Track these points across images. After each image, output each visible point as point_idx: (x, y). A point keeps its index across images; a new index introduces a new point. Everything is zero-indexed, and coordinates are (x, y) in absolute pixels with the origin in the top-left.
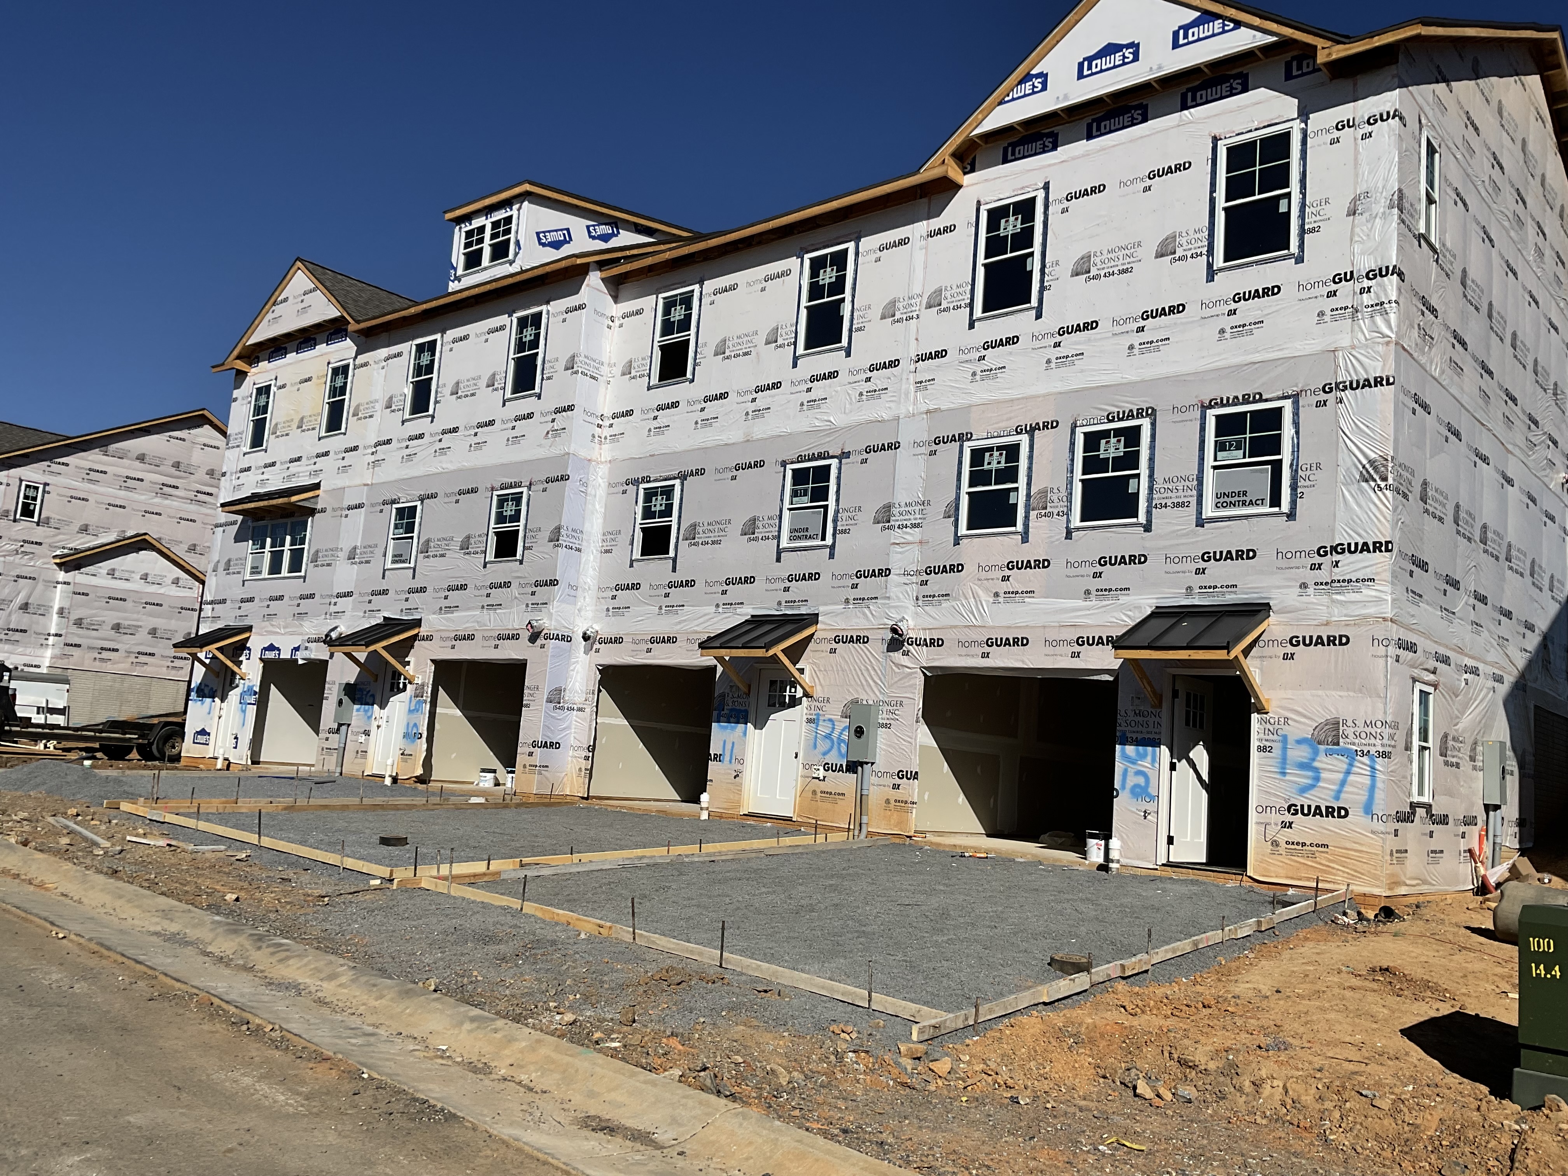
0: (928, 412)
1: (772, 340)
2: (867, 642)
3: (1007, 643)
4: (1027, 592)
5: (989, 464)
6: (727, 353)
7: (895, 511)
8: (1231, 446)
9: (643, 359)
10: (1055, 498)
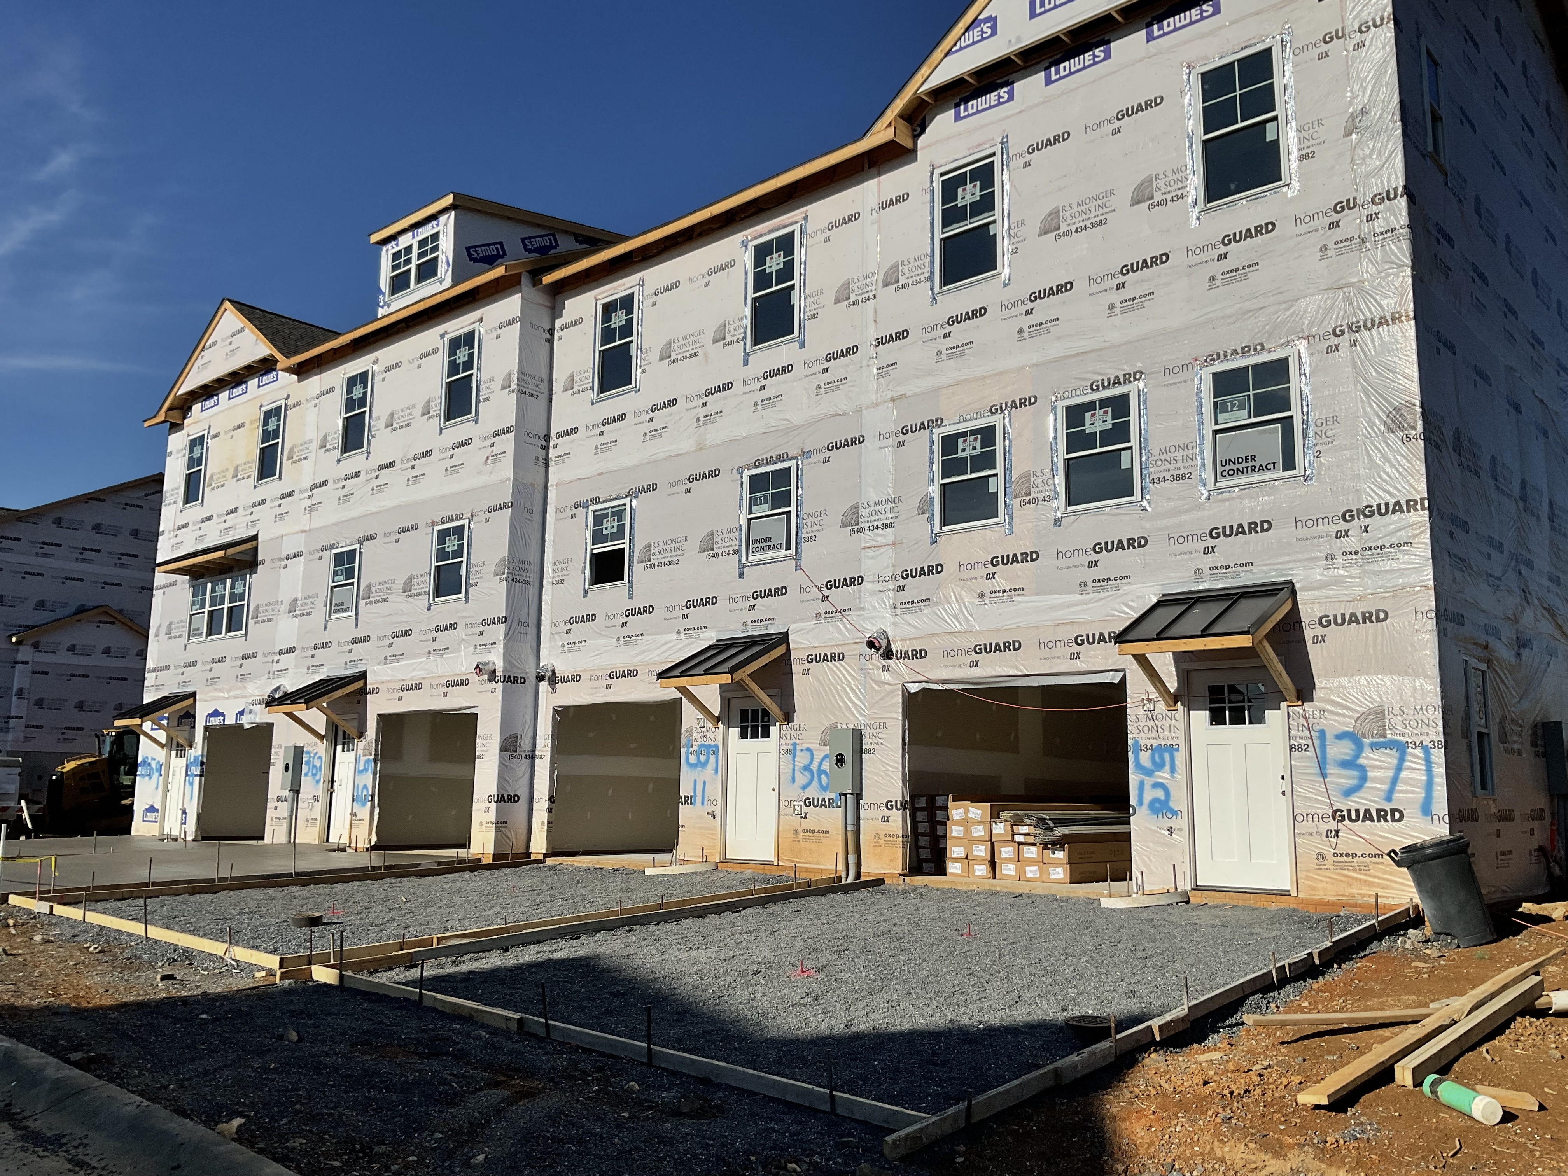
0: (893, 400)
1: (719, 338)
2: (842, 660)
3: (998, 649)
4: (1015, 590)
5: (964, 450)
6: (673, 357)
7: (864, 512)
8: (1233, 405)
9: (585, 372)
10: (1039, 481)
